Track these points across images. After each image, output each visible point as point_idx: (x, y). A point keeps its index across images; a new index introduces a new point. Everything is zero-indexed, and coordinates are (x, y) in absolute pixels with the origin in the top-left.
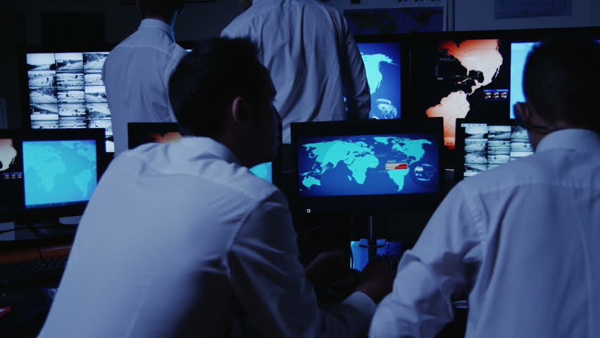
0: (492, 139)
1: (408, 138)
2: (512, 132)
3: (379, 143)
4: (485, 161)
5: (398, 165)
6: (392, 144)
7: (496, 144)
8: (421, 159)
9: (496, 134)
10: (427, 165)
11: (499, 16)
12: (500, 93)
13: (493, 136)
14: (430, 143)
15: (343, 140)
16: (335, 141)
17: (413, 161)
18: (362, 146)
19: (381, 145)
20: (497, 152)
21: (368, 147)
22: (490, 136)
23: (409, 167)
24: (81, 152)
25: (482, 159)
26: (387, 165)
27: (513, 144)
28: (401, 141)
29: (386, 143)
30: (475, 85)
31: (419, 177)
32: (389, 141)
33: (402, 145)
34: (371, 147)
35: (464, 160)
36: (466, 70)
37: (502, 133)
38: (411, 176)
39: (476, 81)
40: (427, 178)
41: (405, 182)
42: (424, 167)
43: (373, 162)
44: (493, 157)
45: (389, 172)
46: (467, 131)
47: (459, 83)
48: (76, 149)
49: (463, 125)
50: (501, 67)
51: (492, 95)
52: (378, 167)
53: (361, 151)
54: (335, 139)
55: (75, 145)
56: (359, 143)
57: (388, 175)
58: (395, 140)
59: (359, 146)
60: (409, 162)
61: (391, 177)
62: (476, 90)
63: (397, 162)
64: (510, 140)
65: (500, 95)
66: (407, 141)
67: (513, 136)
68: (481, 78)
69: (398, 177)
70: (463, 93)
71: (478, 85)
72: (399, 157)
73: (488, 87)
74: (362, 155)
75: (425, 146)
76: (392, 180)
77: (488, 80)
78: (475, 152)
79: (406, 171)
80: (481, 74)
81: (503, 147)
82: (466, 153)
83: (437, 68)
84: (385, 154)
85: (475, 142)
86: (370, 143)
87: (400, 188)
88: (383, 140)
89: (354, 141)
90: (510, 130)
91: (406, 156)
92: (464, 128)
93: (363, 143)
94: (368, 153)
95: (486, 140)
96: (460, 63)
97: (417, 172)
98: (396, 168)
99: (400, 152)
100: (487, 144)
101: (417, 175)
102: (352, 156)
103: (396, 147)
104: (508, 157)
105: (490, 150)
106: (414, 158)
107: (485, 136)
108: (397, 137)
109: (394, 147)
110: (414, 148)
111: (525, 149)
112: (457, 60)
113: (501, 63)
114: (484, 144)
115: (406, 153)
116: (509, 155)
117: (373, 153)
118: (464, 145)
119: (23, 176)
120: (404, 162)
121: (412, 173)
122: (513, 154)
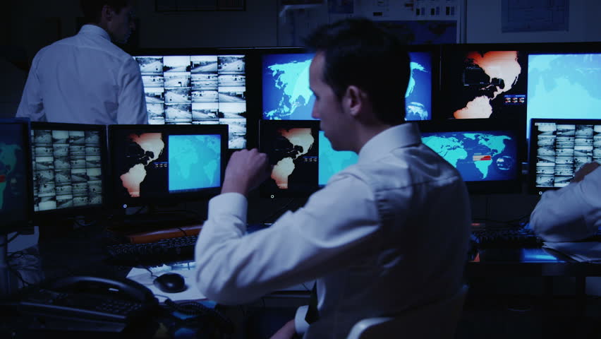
0: (560, 136)
1: (492, 134)
2: (576, 130)
3: (468, 138)
4: (554, 153)
5: (483, 156)
6: (478, 140)
7: (563, 140)
8: (502, 152)
9: (563, 131)
10: (507, 157)
11: (506, 30)
12: (519, 98)
13: (560, 133)
14: (509, 138)
15: (438, 136)
16: (431, 137)
17: (495, 154)
18: (453, 141)
19: (469, 140)
20: (564, 147)
21: (459, 142)
22: (558, 133)
23: (493, 158)
24: (210, 145)
25: (551, 152)
26: (474, 157)
27: (576, 140)
28: (486, 137)
29: (474, 138)
30: (497, 91)
31: (500, 166)
32: (476, 136)
33: (487, 140)
34: (461, 142)
35: (536, 153)
36: (489, 77)
37: (568, 130)
38: (494, 167)
39: (498, 88)
40: (507, 168)
41: (488, 171)
42: (505, 159)
43: (462, 154)
44: (560, 150)
45: (475, 163)
46: (540, 129)
47: (483, 89)
48: (206, 142)
49: (536, 124)
50: (519, 75)
51: (512, 100)
52: (467, 158)
53: (453, 145)
54: (431, 135)
55: (206, 139)
56: (451, 138)
57: (475, 165)
58: (481, 136)
59: (451, 141)
60: (492, 154)
61: (477, 166)
62: (498, 95)
63: (483, 155)
64: (574, 136)
65: (518, 100)
66: (491, 137)
67: (576, 133)
68: (502, 86)
69: (483, 166)
70: (486, 97)
71: (500, 91)
72: (484, 150)
73: (508, 93)
74: (454, 149)
75: (505, 141)
76: (478, 169)
77: (508, 87)
78: (546, 146)
79: (490, 162)
80: (502, 81)
81: (569, 142)
82: (538, 147)
83: (464, 76)
84: (472, 147)
85: (546, 138)
86: (460, 138)
87: (485, 176)
88: (471, 136)
89: (447, 137)
90: (574, 128)
91: (490, 149)
92: (537, 127)
93: (454, 138)
94: (458, 147)
95: (555, 136)
96: (484, 71)
97: (499, 163)
98: (482, 159)
99: (484, 146)
100: (555, 140)
101: (498, 165)
102: (445, 150)
103: (482, 142)
104: (572, 150)
105: (558, 144)
106: (496, 151)
107: (554, 133)
108: (483, 133)
109: (480, 142)
110: (497, 143)
111: (586, 144)
112: (481, 68)
113: (519, 72)
114: (553, 140)
115: (489, 147)
116: (573, 148)
117: (463, 147)
118: (537, 140)
119: (168, 165)
120: (488, 154)
121: (494, 163)
122: (576, 148)
